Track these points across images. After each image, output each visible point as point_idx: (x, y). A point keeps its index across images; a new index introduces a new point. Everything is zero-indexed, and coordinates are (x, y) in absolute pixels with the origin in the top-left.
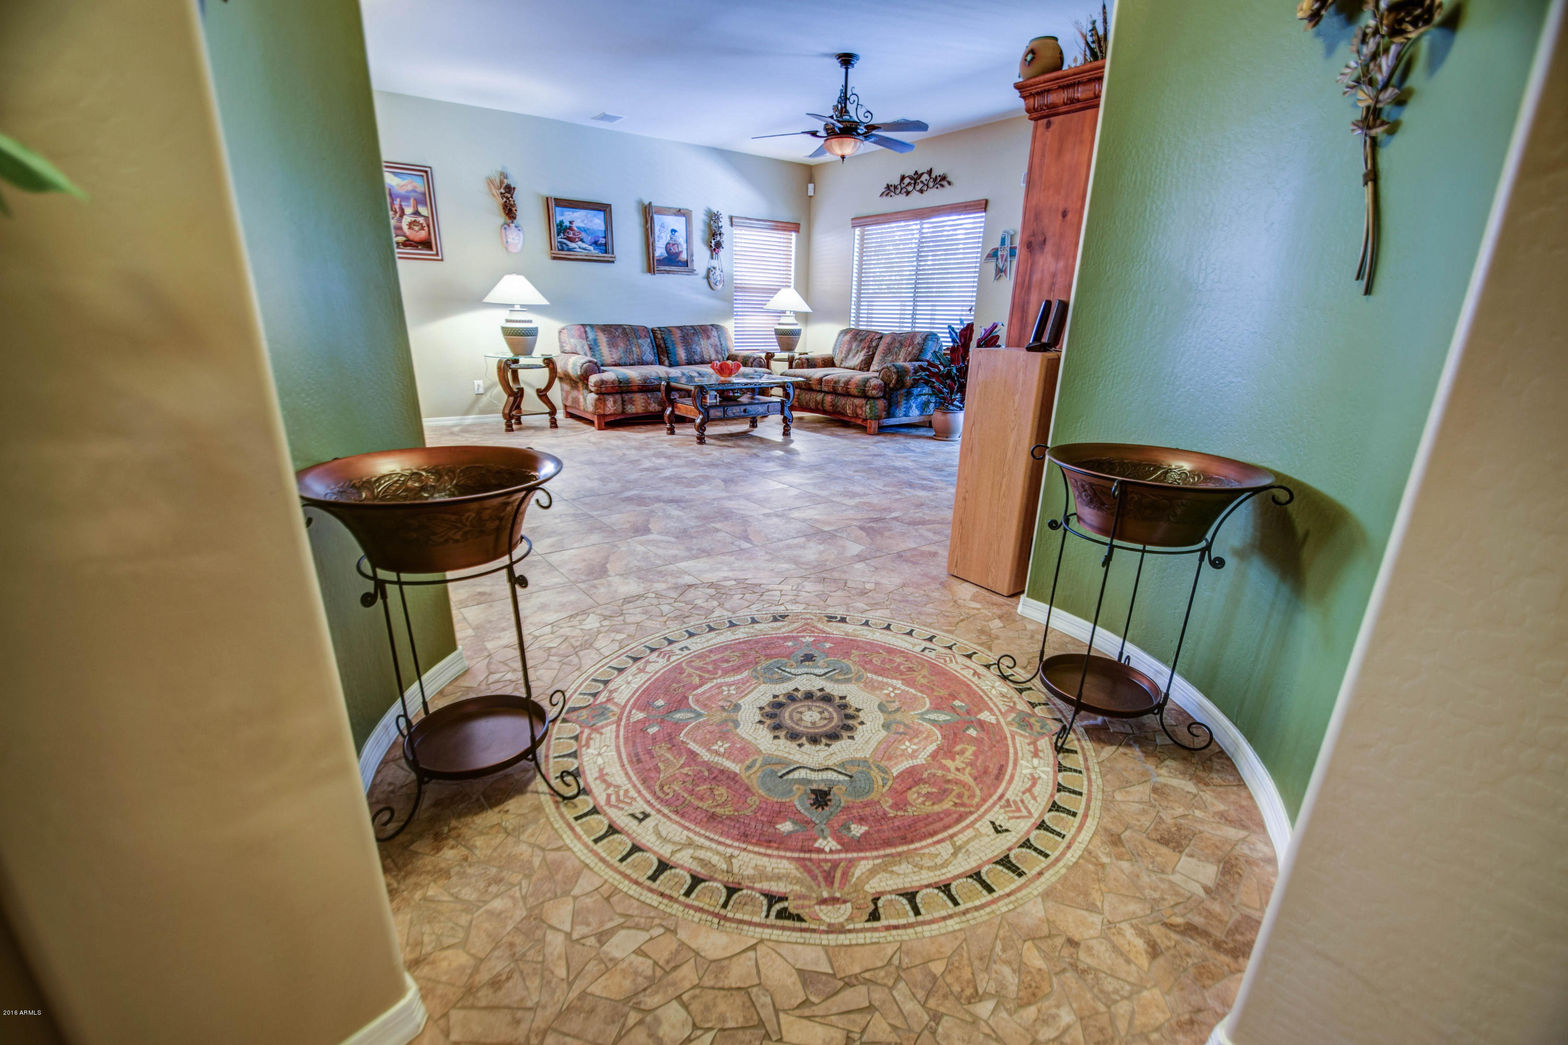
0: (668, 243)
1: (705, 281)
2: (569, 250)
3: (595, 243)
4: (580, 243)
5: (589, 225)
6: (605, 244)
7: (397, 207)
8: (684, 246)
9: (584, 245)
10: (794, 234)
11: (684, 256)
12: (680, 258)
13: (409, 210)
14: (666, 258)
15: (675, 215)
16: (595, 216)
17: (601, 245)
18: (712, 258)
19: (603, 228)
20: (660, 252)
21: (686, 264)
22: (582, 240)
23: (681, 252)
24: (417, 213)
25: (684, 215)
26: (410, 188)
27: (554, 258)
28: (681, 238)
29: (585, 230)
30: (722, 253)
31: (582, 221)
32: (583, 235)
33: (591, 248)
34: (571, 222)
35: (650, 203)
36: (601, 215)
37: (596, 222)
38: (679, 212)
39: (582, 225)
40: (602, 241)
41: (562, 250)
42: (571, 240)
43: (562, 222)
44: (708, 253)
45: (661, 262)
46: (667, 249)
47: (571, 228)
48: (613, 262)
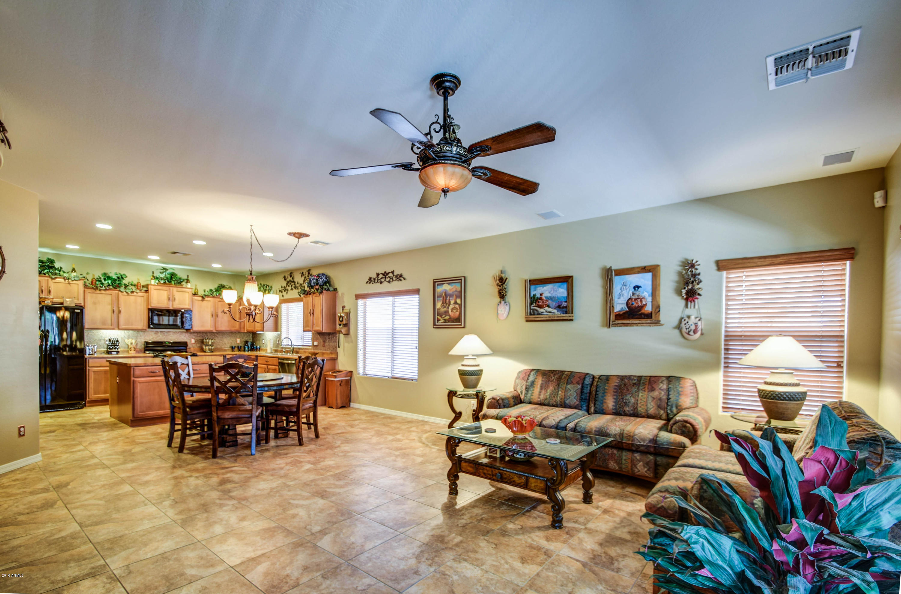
0: (630, 299)
1: (677, 332)
2: (539, 314)
3: (559, 307)
4: (547, 308)
5: (554, 294)
6: (566, 307)
7: (448, 301)
8: (649, 299)
9: (550, 310)
10: (848, 263)
11: (648, 308)
12: (643, 311)
13: (452, 302)
14: (626, 313)
15: (639, 272)
16: (559, 287)
17: (564, 307)
18: (686, 306)
19: (565, 294)
20: (620, 306)
21: (649, 316)
22: (548, 306)
23: (646, 305)
24: (456, 303)
25: (649, 271)
26: (454, 290)
27: (527, 321)
28: (646, 294)
29: (551, 298)
30: (700, 301)
31: (550, 292)
32: (550, 302)
33: (555, 311)
34: (541, 295)
35: (611, 267)
36: (565, 285)
37: (561, 291)
38: (644, 269)
39: (549, 295)
40: (565, 304)
41: (534, 314)
42: (541, 307)
43: (535, 295)
44: (683, 302)
45: (620, 316)
46: (628, 303)
47: (541, 299)
48: (572, 320)
